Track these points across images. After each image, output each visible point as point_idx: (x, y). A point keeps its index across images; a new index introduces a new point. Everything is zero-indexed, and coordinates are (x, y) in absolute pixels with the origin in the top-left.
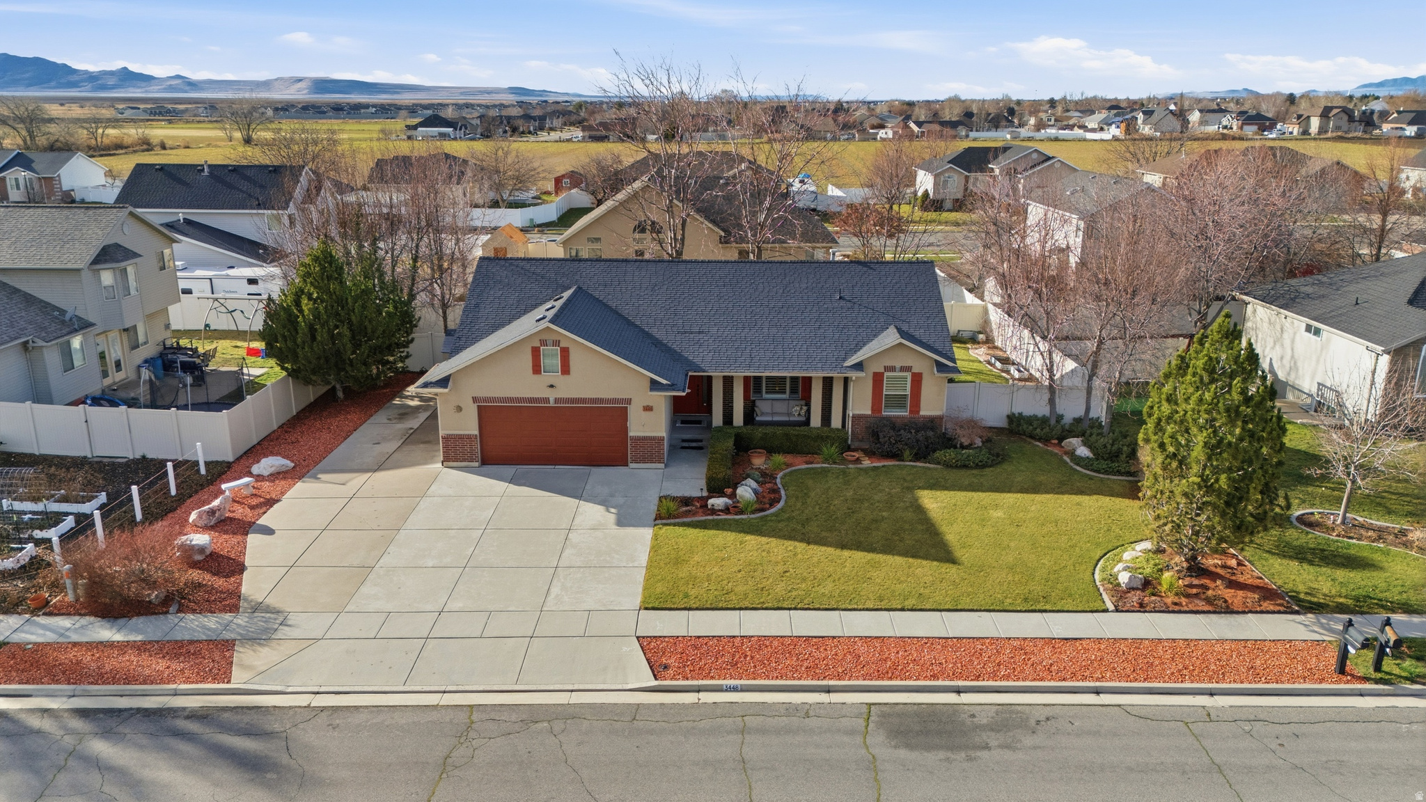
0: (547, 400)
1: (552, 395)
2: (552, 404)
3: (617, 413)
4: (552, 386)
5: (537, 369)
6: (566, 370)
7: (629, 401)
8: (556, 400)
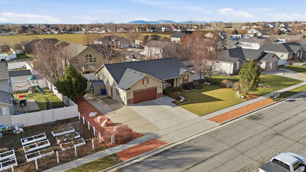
0: (145, 89)
1: (146, 88)
2: (146, 90)
3: (155, 89)
4: (146, 86)
5: (143, 83)
6: (148, 83)
7: (157, 87)
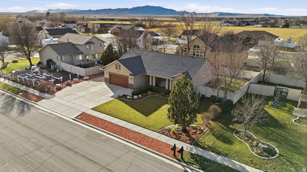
4: (118, 72)
5: (116, 68)
6: (120, 69)
7: (128, 77)
8: (119, 74)
